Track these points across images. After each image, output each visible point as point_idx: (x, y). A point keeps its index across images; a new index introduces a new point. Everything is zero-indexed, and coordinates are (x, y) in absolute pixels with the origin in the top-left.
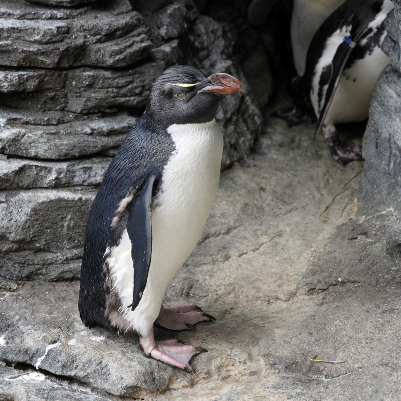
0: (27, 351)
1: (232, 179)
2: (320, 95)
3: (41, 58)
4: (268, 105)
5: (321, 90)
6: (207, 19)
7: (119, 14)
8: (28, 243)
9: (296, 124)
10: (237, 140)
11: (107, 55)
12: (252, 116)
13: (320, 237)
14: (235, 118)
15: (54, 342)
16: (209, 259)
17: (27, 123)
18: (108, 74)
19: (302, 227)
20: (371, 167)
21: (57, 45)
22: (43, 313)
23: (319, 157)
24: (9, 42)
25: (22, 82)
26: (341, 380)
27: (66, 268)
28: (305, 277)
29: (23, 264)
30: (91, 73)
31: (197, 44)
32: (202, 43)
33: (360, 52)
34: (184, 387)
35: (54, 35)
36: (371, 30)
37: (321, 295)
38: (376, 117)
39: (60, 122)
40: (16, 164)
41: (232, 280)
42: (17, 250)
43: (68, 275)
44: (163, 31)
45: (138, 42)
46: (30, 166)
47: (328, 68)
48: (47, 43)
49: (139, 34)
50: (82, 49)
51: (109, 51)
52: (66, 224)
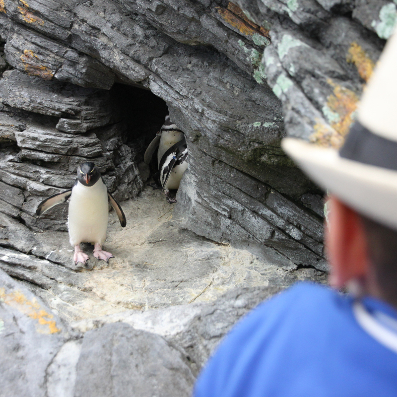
0: (43, 252)
1: (128, 204)
2: (163, 177)
3: (60, 150)
4: (147, 181)
5: (163, 175)
6: (126, 146)
7: (91, 139)
8: (49, 216)
9: (156, 189)
10: (132, 191)
11: (85, 152)
12: (139, 183)
13: (157, 226)
14: (132, 183)
15: (54, 250)
16: (115, 230)
17: (53, 173)
18: (85, 159)
19: (151, 222)
20: (178, 204)
21: (67, 146)
22: (51, 241)
23: (162, 200)
24: (49, 143)
25: (53, 158)
26: (154, 271)
27: (62, 226)
28: (148, 238)
29: (46, 224)
30: (79, 158)
31: (121, 154)
32: (123, 154)
33: (178, 162)
34: (99, 269)
35: (66, 143)
36: (182, 155)
37: (153, 244)
38: (182, 185)
39: (65, 175)
40: (47, 187)
41: (122, 237)
42: (44, 218)
43: (62, 229)
44: (108, 147)
45: (97, 149)
46: (52, 189)
47: (167, 167)
48: (64, 145)
49: (98, 146)
50: (76, 149)
51: (86, 151)
52: (63, 211)
